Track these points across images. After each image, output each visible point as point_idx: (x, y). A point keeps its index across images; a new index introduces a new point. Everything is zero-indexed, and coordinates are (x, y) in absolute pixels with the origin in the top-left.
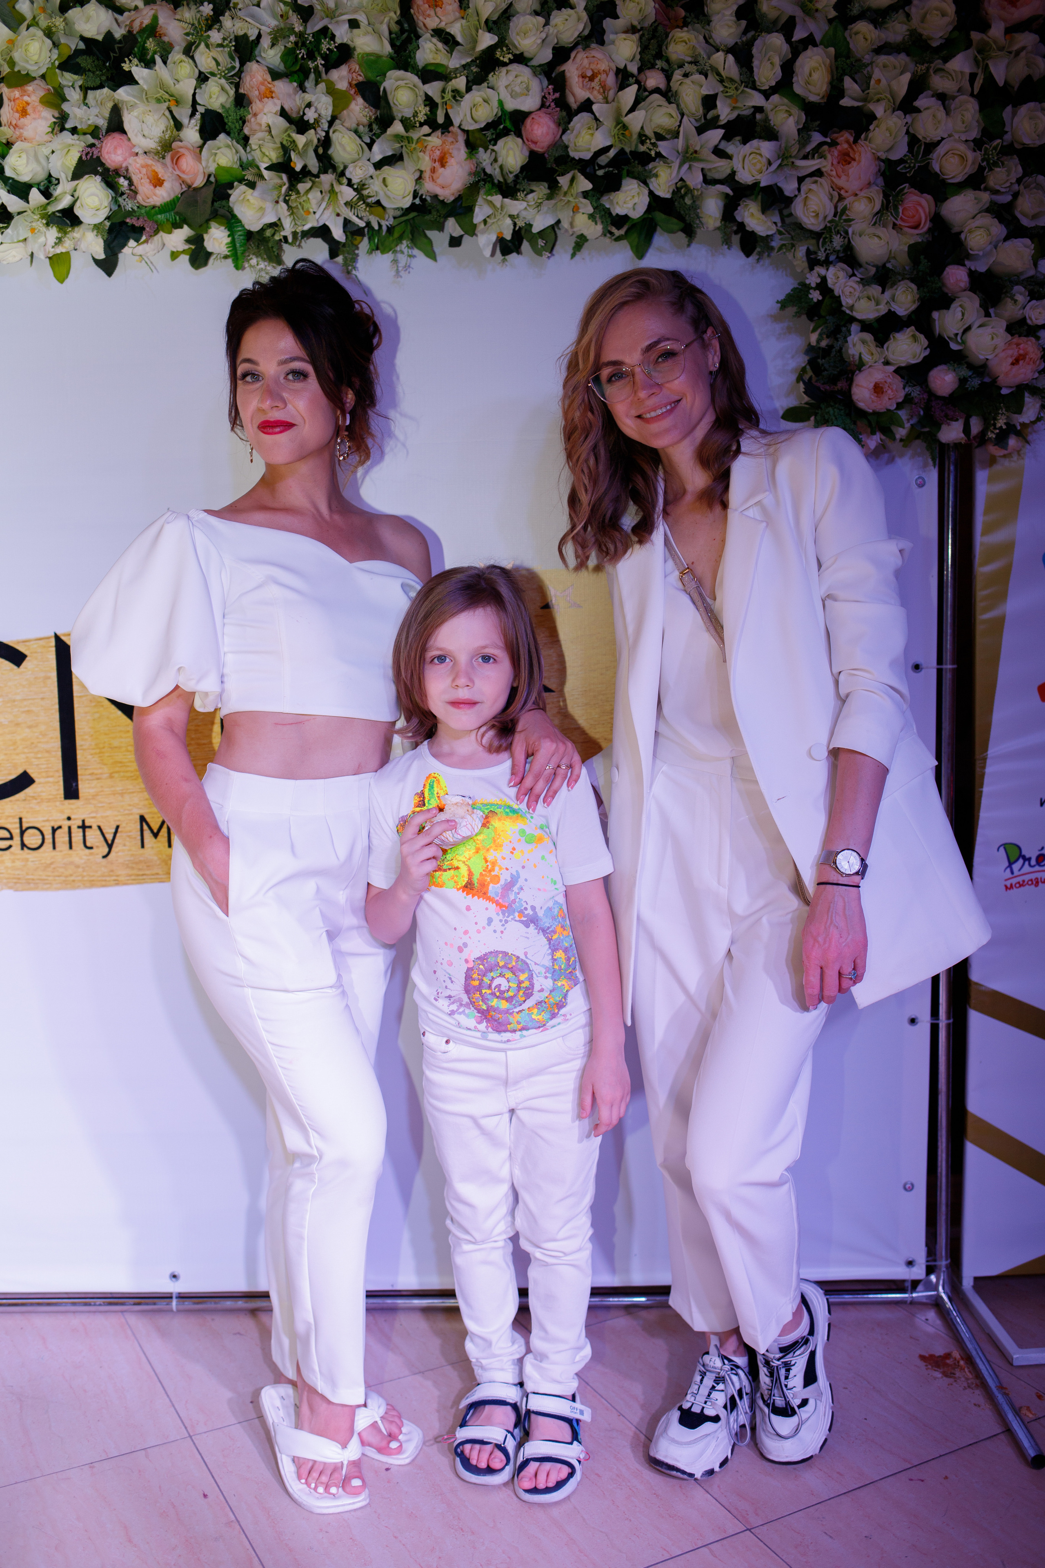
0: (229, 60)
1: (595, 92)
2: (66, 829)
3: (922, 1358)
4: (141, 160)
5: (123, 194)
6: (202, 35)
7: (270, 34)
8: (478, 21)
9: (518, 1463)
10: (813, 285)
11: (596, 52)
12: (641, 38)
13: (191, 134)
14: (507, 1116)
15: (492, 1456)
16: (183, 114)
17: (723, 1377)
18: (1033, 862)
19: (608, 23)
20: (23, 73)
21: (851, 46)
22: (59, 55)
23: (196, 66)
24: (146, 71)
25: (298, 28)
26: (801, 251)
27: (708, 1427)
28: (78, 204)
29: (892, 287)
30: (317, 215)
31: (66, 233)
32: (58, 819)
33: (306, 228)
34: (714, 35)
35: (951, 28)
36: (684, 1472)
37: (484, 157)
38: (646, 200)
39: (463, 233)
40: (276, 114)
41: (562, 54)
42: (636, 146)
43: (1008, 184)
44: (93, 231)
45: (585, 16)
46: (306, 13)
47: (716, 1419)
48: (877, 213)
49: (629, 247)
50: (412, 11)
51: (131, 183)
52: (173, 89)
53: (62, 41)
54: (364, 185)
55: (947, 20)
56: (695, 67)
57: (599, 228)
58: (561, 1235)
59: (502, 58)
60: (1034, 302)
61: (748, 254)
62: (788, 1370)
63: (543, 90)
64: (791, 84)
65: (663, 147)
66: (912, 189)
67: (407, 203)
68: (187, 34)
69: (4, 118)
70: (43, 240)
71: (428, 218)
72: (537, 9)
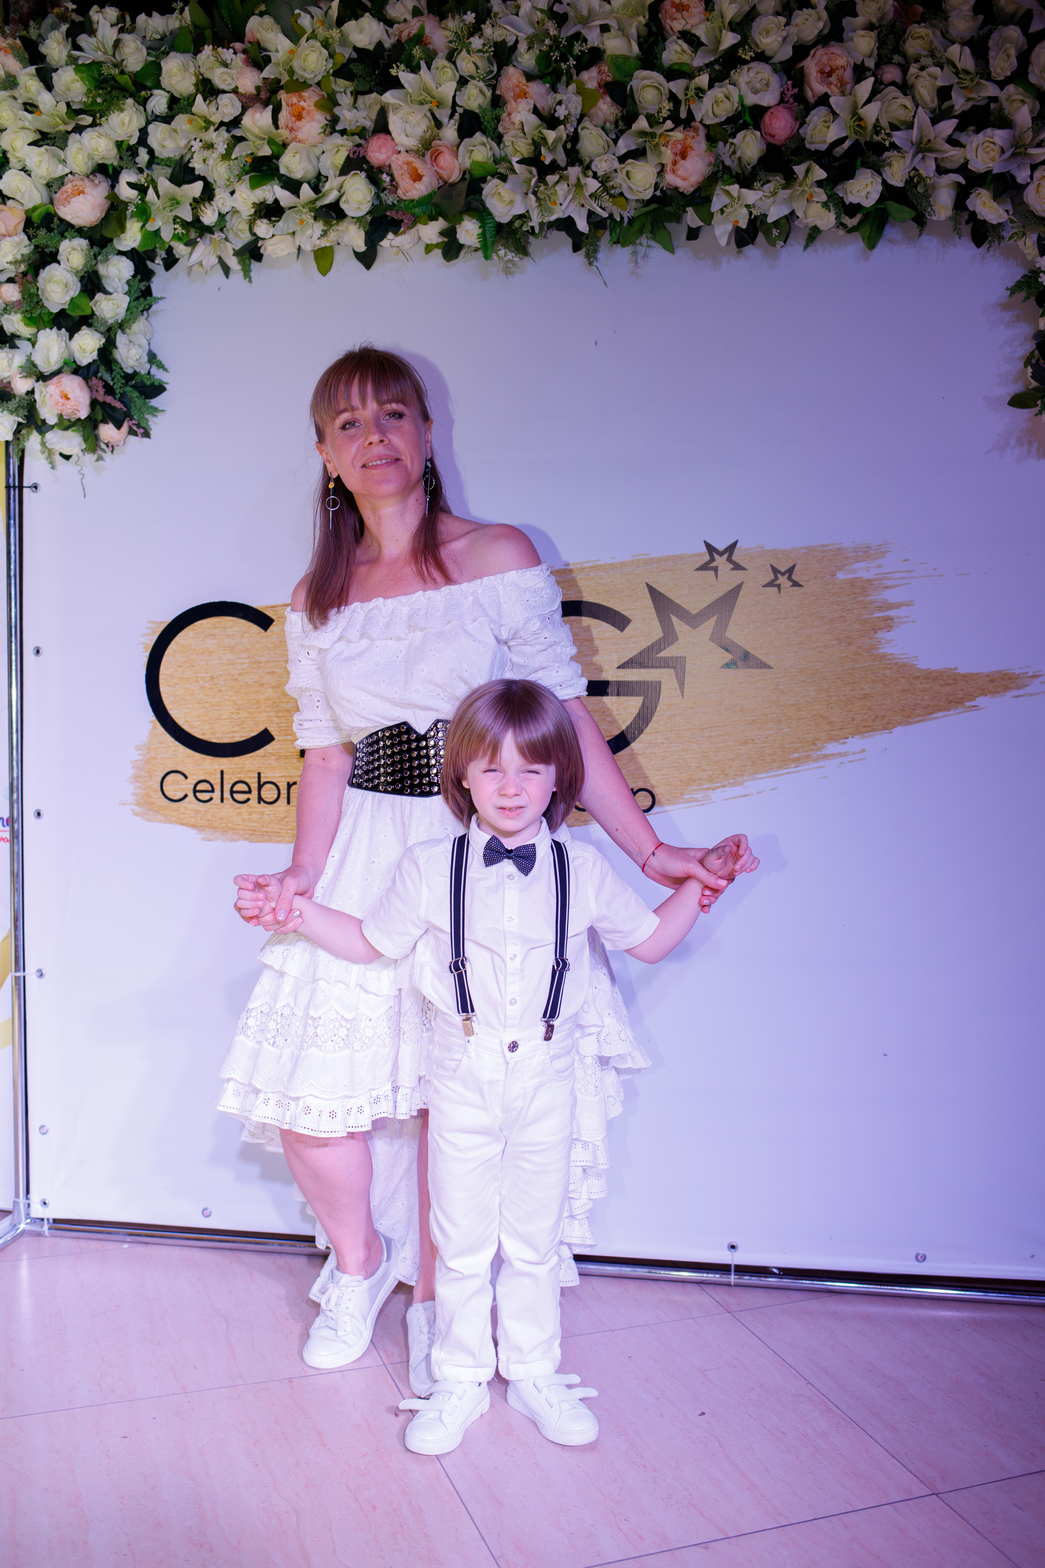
0: (488, 65)
1: (833, 87)
4: (403, 157)
6: (464, 42)
7: (526, 39)
8: (723, 22)
11: (835, 48)
12: (879, 34)
13: (450, 132)
16: (443, 114)
19: (847, 21)
20: (301, 80)
22: (334, 64)
23: (457, 71)
24: (412, 75)
25: (553, 32)
26: (1032, 239)
28: (344, 199)
30: (564, 207)
31: (331, 226)
32: (294, 775)
33: (553, 218)
34: (951, 30)
37: (723, 149)
38: (879, 189)
39: (701, 224)
40: (529, 112)
41: (802, 51)
42: (871, 137)
44: (356, 223)
45: (825, 15)
46: (561, 20)
49: (861, 239)
50: (660, 15)
51: (393, 179)
52: (435, 92)
53: (337, 51)
54: (608, 178)
56: (932, 60)
57: (833, 218)
59: (743, 56)
61: (979, 244)
63: (782, 86)
64: (1026, 74)
65: (898, 137)
67: (648, 195)
68: (451, 42)
69: (282, 121)
70: (309, 232)
71: (667, 209)
72: (780, 9)
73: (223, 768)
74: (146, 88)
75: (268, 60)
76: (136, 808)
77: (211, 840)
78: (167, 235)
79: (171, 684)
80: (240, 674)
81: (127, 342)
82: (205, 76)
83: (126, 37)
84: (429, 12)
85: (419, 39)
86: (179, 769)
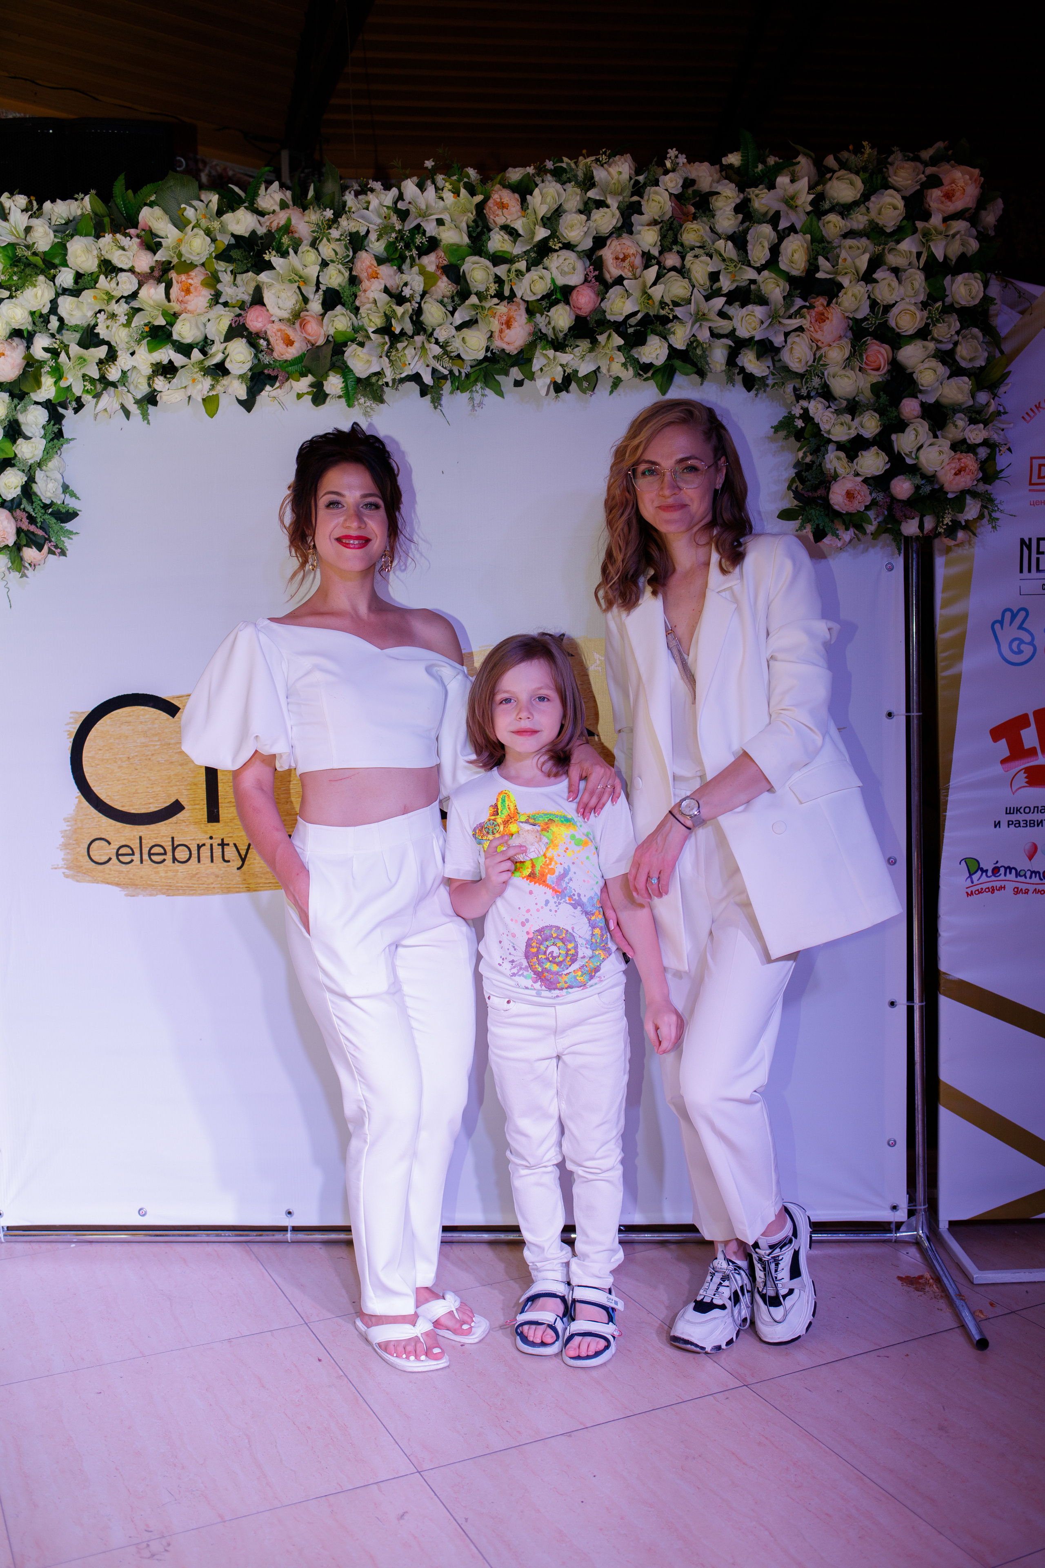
0: (345, 250)
1: (626, 270)
2: (209, 847)
3: (900, 1278)
4: (277, 326)
5: (262, 351)
6: (324, 232)
7: (376, 231)
8: (536, 218)
9: (566, 1338)
10: (798, 415)
11: (626, 240)
12: (661, 229)
13: (315, 306)
14: (555, 1061)
15: (545, 1334)
16: (309, 291)
17: (728, 1275)
18: (990, 873)
19: (635, 218)
20: (188, 262)
21: (824, 233)
22: (216, 248)
23: (320, 255)
24: (282, 259)
25: (398, 227)
26: (789, 388)
27: (716, 1313)
28: (228, 360)
29: (859, 416)
30: (412, 366)
31: (218, 381)
32: (203, 839)
33: (403, 375)
34: (717, 226)
35: (901, 218)
36: (697, 1346)
37: (540, 320)
38: (667, 352)
39: (524, 377)
40: (380, 291)
41: (600, 242)
42: (658, 311)
43: (949, 336)
44: (238, 379)
45: (617, 213)
46: (403, 215)
47: (723, 1307)
48: (847, 359)
49: (655, 385)
50: (485, 211)
51: (269, 343)
52: (301, 273)
53: (218, 238)
54: (448, 343)
55: (897, 212)
56: (703, 251)
57: (631, 371)
58: (599, 1155)
59: (553, 247)
60: (972, 426)
61: (749, 390)
62: (777, 1265)
63: (585, 269)
64: (777, 262)
65: (679, 312)
66: (874, 341)
67: (481, 355)
68: (313, 232)
69: (173, 296)
70: (199, 386)
71: (497, 366)
72: (581, 207)
73: (141, 834)
74: (55, 267)
75: (159, 245)
76: (66, 871)
77: (134, 896)
78: (77, 391)
79: (93, 764)
80: (153, 755)
81: (45, 478)
82: (106, 258)
83: (35, 222)
84: (294, 205)
85: (287, 229)
86: (103, 837)
